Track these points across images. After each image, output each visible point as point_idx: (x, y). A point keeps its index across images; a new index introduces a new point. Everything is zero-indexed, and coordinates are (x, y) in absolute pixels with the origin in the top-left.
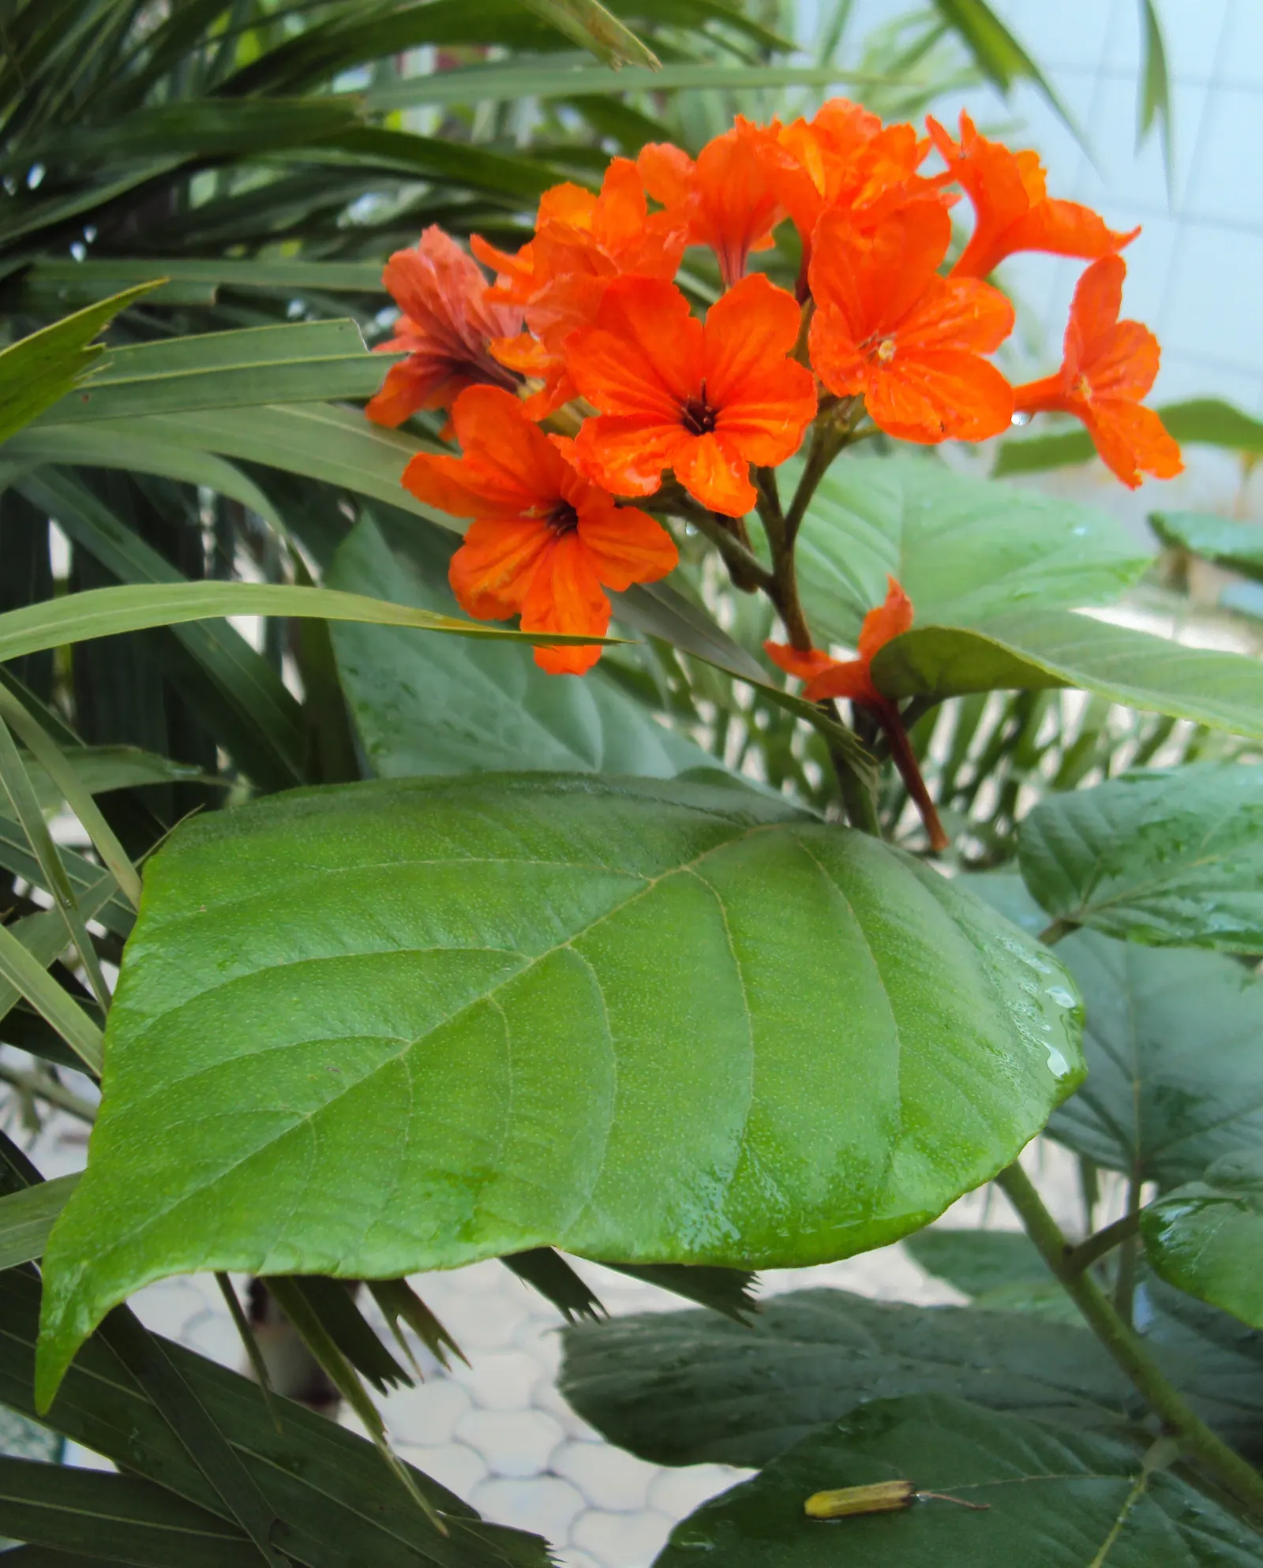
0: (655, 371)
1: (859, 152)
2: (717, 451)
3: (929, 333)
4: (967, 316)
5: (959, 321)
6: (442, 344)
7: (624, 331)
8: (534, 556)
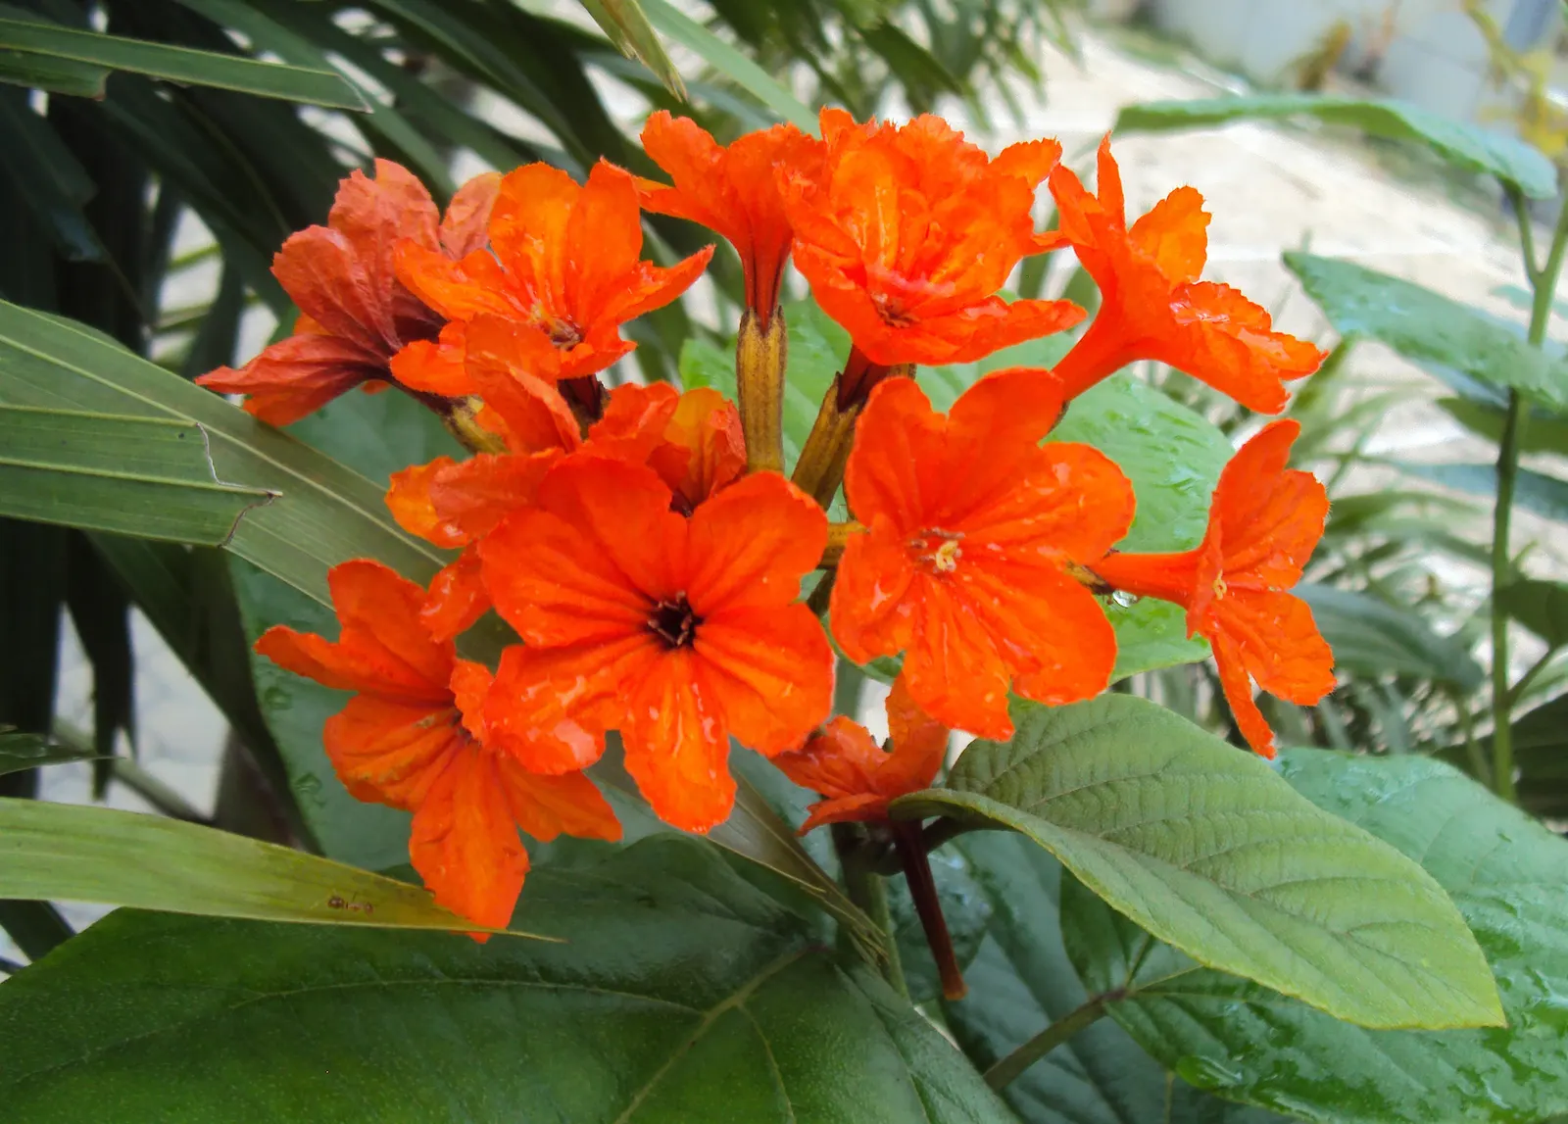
0: (614, 563)
1: (950, 204)
2: (689, 692)
3: (1009, 529)
4: (1068, 508)
5: (1052, 517)
6: (354, 347)
7: (575, 514)
8: (432, 758)
